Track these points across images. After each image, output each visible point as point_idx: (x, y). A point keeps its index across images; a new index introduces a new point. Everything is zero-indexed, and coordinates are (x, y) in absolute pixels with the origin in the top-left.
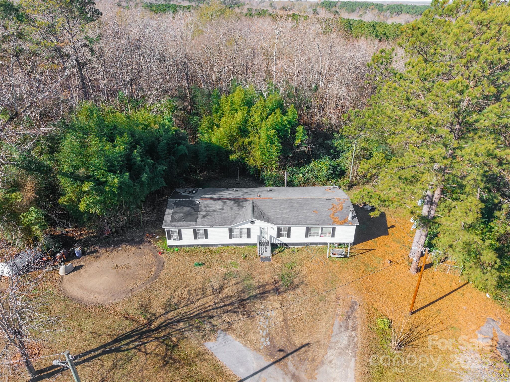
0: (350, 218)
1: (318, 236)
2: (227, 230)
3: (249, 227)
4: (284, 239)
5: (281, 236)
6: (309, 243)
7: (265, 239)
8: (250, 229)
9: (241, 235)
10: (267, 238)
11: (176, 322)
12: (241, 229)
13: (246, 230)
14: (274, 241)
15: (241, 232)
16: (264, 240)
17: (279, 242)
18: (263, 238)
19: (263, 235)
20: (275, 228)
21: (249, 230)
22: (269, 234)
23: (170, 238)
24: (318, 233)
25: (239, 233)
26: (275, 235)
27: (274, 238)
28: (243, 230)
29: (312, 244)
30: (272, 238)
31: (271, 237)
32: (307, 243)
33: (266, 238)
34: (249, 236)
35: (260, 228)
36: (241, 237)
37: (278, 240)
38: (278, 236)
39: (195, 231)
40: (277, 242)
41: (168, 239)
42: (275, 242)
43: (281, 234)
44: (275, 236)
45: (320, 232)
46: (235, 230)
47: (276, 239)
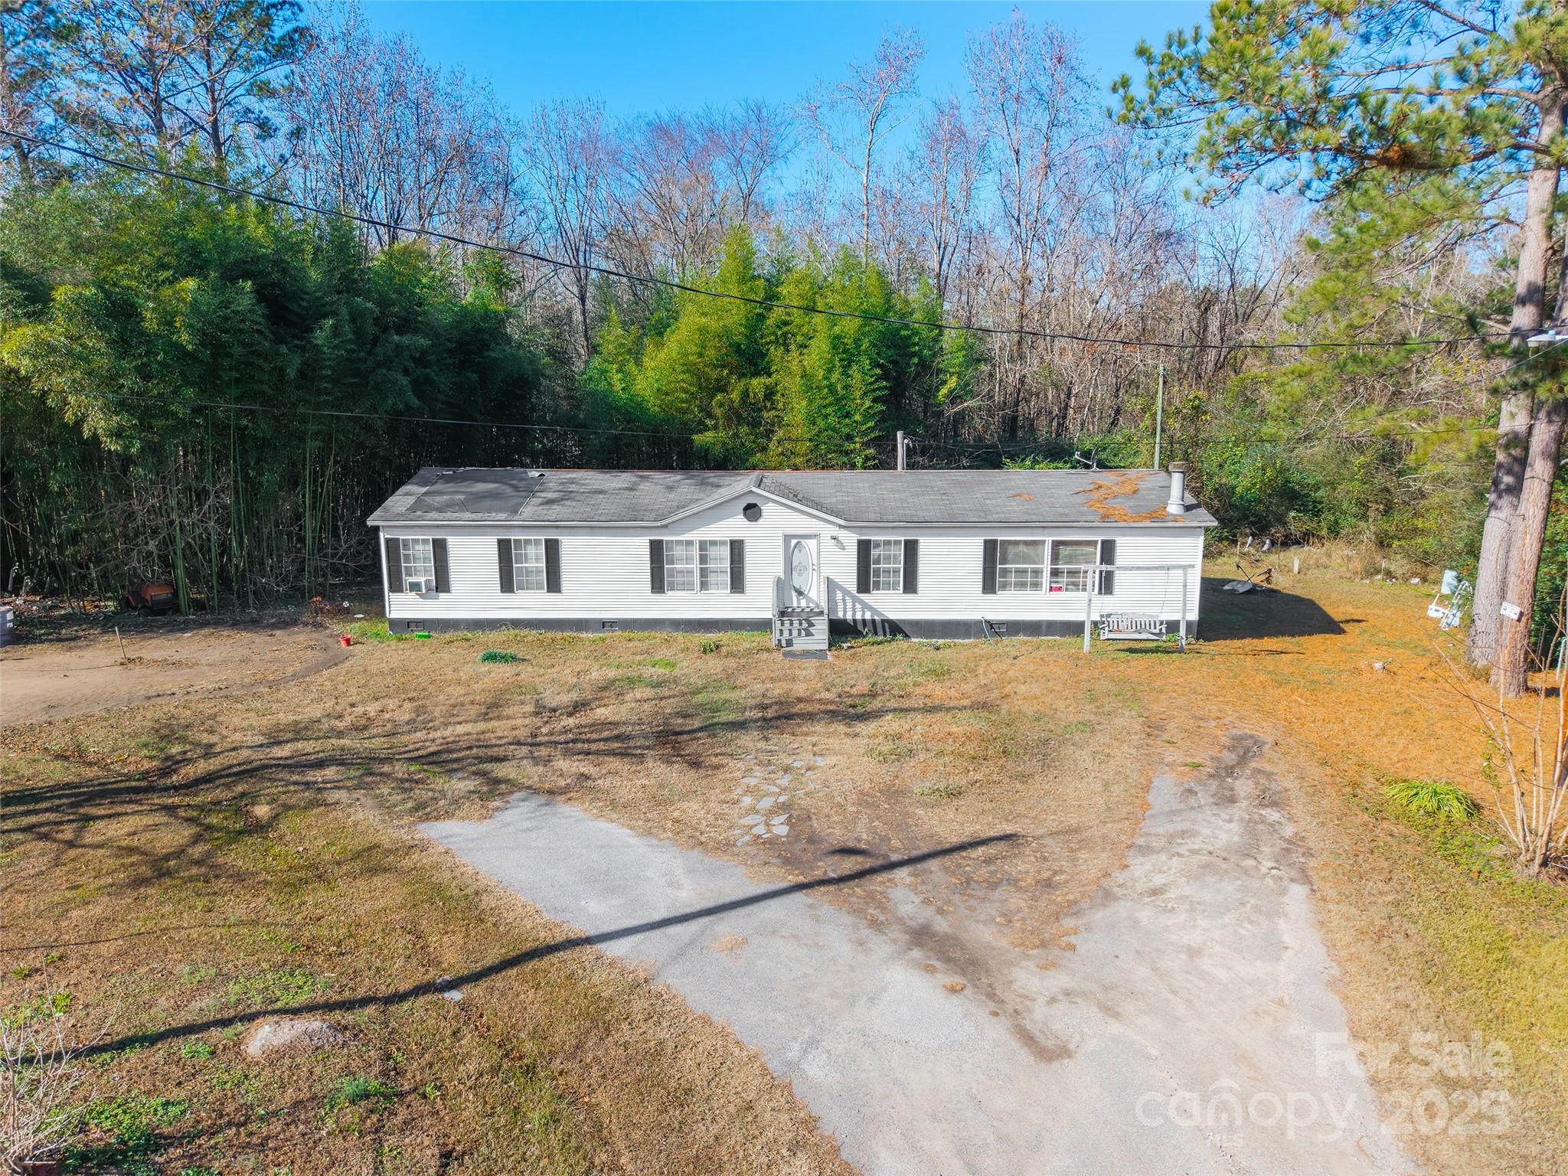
0: (1174, 508)
1: (1036, 585)
2: (640, 545)
3: (736, 535)
4: (890, 604)
5: (877, 586)
6: (1001, 623)
7: (809, 600)
8: (741, 542)
9: (704, 573)
10: (816, 595)
11: (305, 766)
12: (703, 545)
13: (726, 552)
14: (847, 612)
15: (703, 559)
16: (803, 603)
17: (868, 616)
18: (800, 593)
19: (797, 582)
20: (851, 540)
21: (737, 549)
22: (825, 573)
23: (396, 587)
24: (1037, 573)
25: (695, 566)
26: (849, 578)
27: (845, 592)
28: (712, 552)
29: (1014, 628)
30: (839, 595)
31: (831, 585)
32: (991, 624)
33: (813, 595)
34: (737, 583)
35: (787, 538)
36: (704, 585)
37: (866, 606)
38: (864, 586)
39: (505, 549)
40: (858, 616)
41: (392, 590)
42: (849, 617)
43: (877, 572)
44: (851, 584)
45: (1046, 567)
46: (678, 551)
47: (855, 600)
